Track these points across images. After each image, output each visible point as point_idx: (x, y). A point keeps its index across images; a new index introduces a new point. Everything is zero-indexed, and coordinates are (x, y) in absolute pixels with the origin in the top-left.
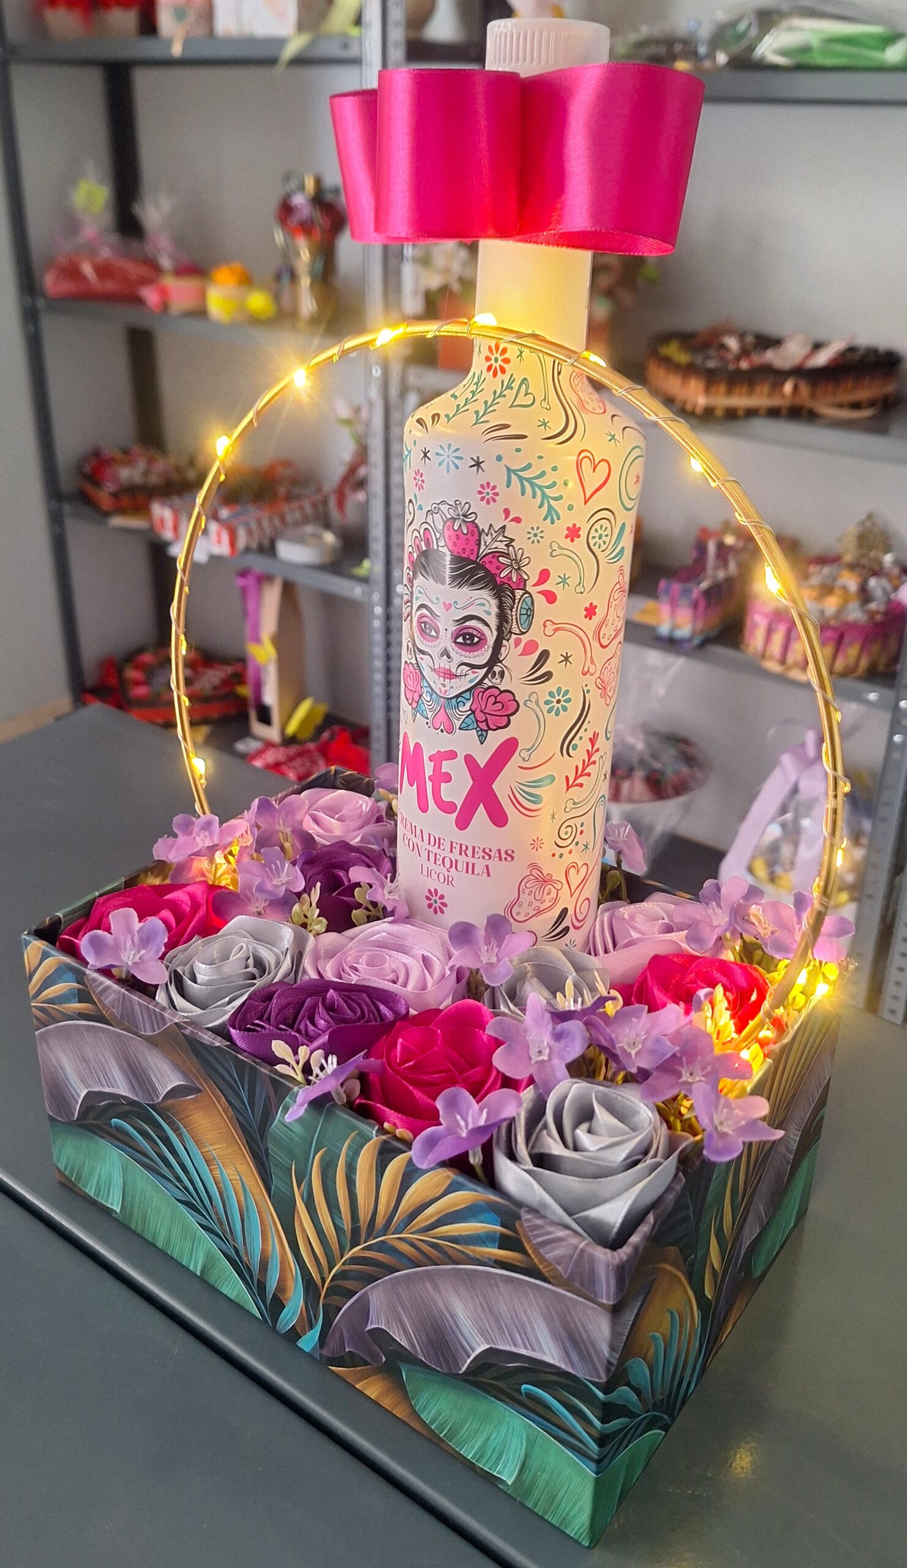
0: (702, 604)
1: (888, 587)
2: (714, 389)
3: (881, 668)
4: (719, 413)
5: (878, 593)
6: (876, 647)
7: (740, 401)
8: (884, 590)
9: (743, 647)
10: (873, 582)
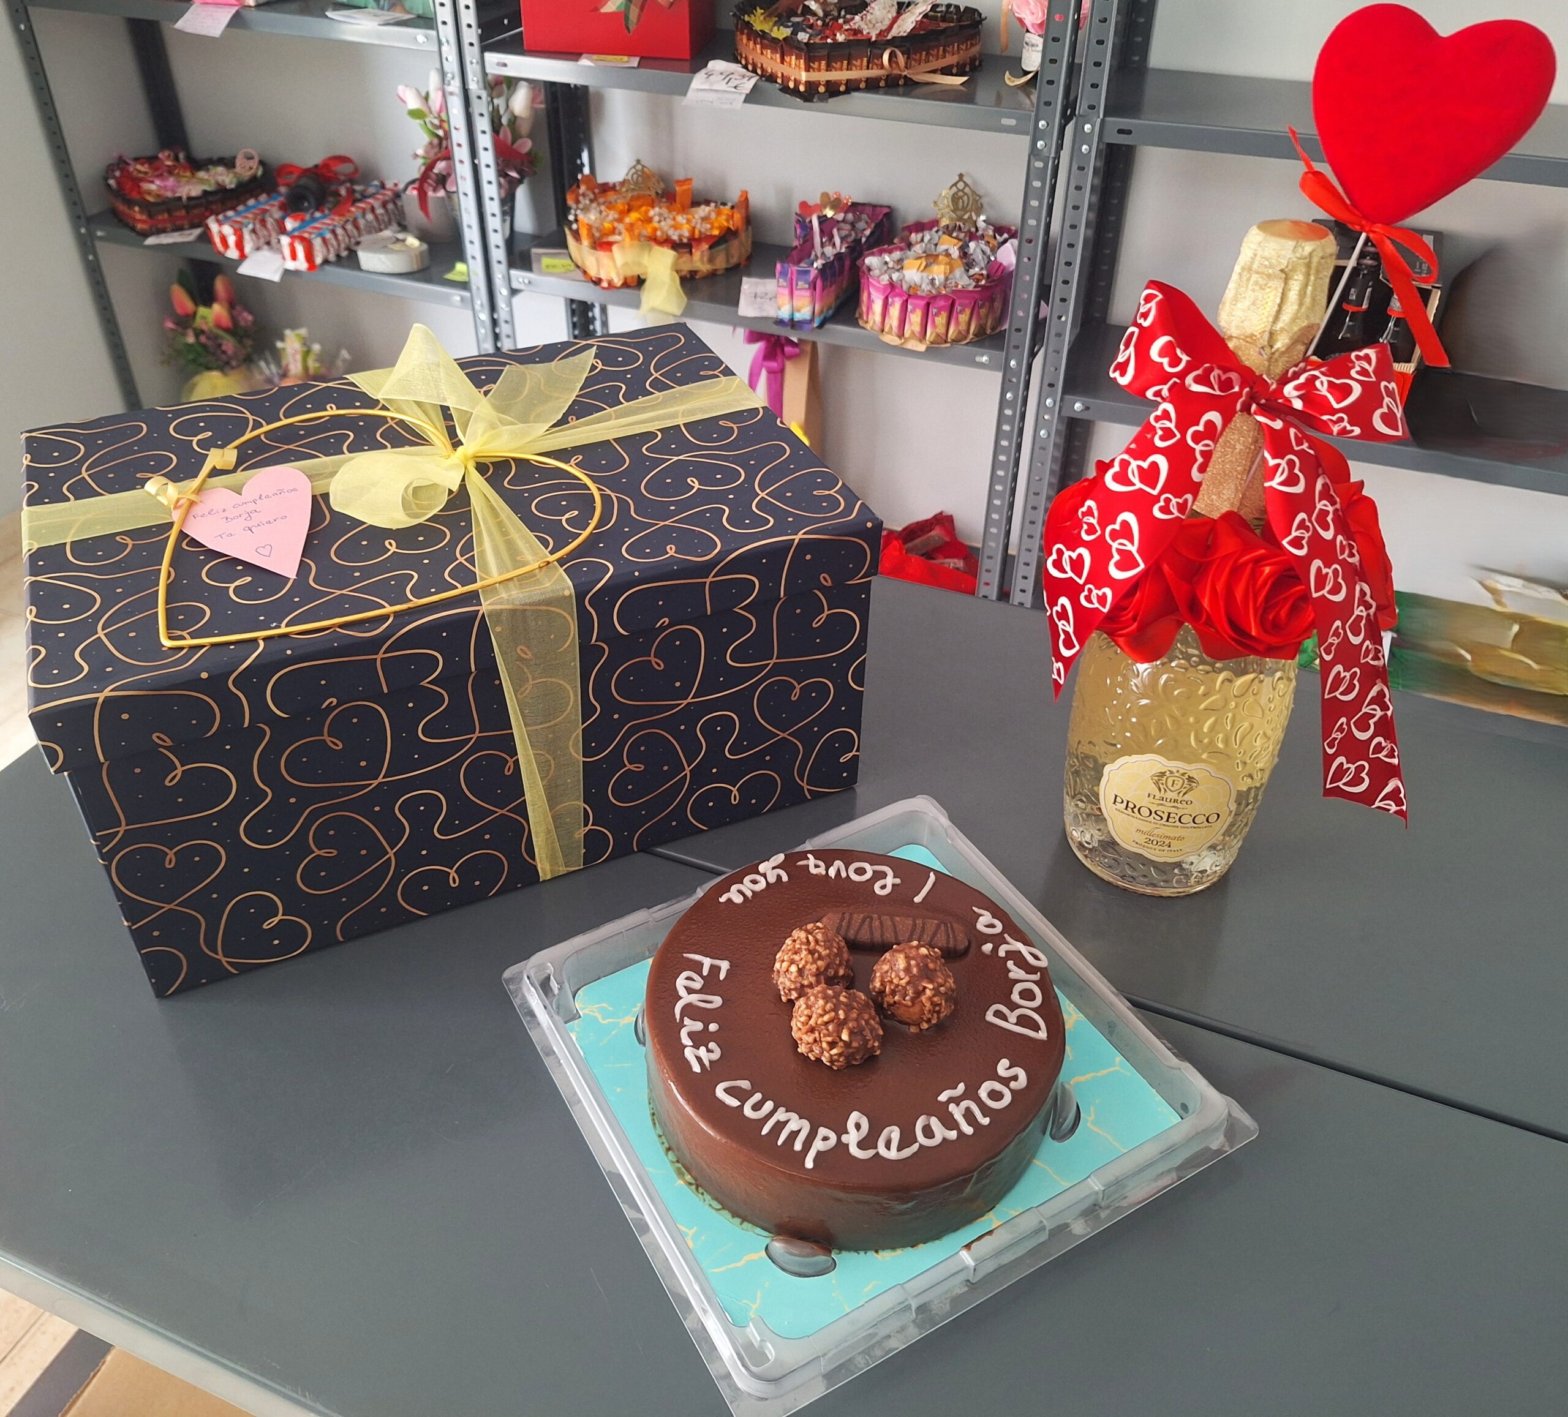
0: (819, 283)
1: (988, 250)
2: (816, 65)
3: (989, 331)
4: (822, 89)
5: (979, 257)
6: (983, 311)
7: (840, 75)
8: (983, 252)
9: (861, 323)
10: (972, 245)
